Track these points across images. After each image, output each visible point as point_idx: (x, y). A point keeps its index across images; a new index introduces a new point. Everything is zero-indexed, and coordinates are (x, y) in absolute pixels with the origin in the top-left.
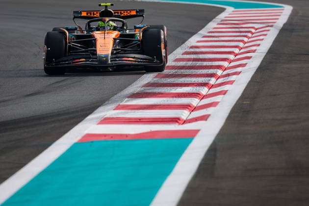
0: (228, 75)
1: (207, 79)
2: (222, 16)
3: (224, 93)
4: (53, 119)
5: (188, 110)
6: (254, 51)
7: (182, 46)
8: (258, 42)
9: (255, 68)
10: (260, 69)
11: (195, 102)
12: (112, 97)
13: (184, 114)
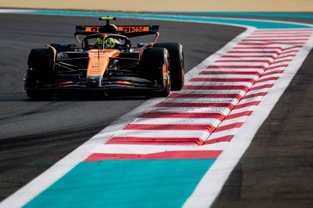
0: (253, 96)
1: (228, 99)
2: (243, 36)
3: (249, 113)
4: (55, 138)
5: (208, 131)
6: (281, 72)
7: (199, 65)
8: (286, 63)
9: (283, 88)
10: (289, 90)
11: (215, 123)
12: (120, 116)
13: (204, 135)
